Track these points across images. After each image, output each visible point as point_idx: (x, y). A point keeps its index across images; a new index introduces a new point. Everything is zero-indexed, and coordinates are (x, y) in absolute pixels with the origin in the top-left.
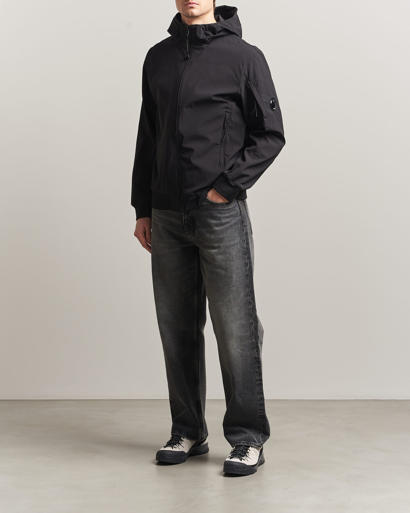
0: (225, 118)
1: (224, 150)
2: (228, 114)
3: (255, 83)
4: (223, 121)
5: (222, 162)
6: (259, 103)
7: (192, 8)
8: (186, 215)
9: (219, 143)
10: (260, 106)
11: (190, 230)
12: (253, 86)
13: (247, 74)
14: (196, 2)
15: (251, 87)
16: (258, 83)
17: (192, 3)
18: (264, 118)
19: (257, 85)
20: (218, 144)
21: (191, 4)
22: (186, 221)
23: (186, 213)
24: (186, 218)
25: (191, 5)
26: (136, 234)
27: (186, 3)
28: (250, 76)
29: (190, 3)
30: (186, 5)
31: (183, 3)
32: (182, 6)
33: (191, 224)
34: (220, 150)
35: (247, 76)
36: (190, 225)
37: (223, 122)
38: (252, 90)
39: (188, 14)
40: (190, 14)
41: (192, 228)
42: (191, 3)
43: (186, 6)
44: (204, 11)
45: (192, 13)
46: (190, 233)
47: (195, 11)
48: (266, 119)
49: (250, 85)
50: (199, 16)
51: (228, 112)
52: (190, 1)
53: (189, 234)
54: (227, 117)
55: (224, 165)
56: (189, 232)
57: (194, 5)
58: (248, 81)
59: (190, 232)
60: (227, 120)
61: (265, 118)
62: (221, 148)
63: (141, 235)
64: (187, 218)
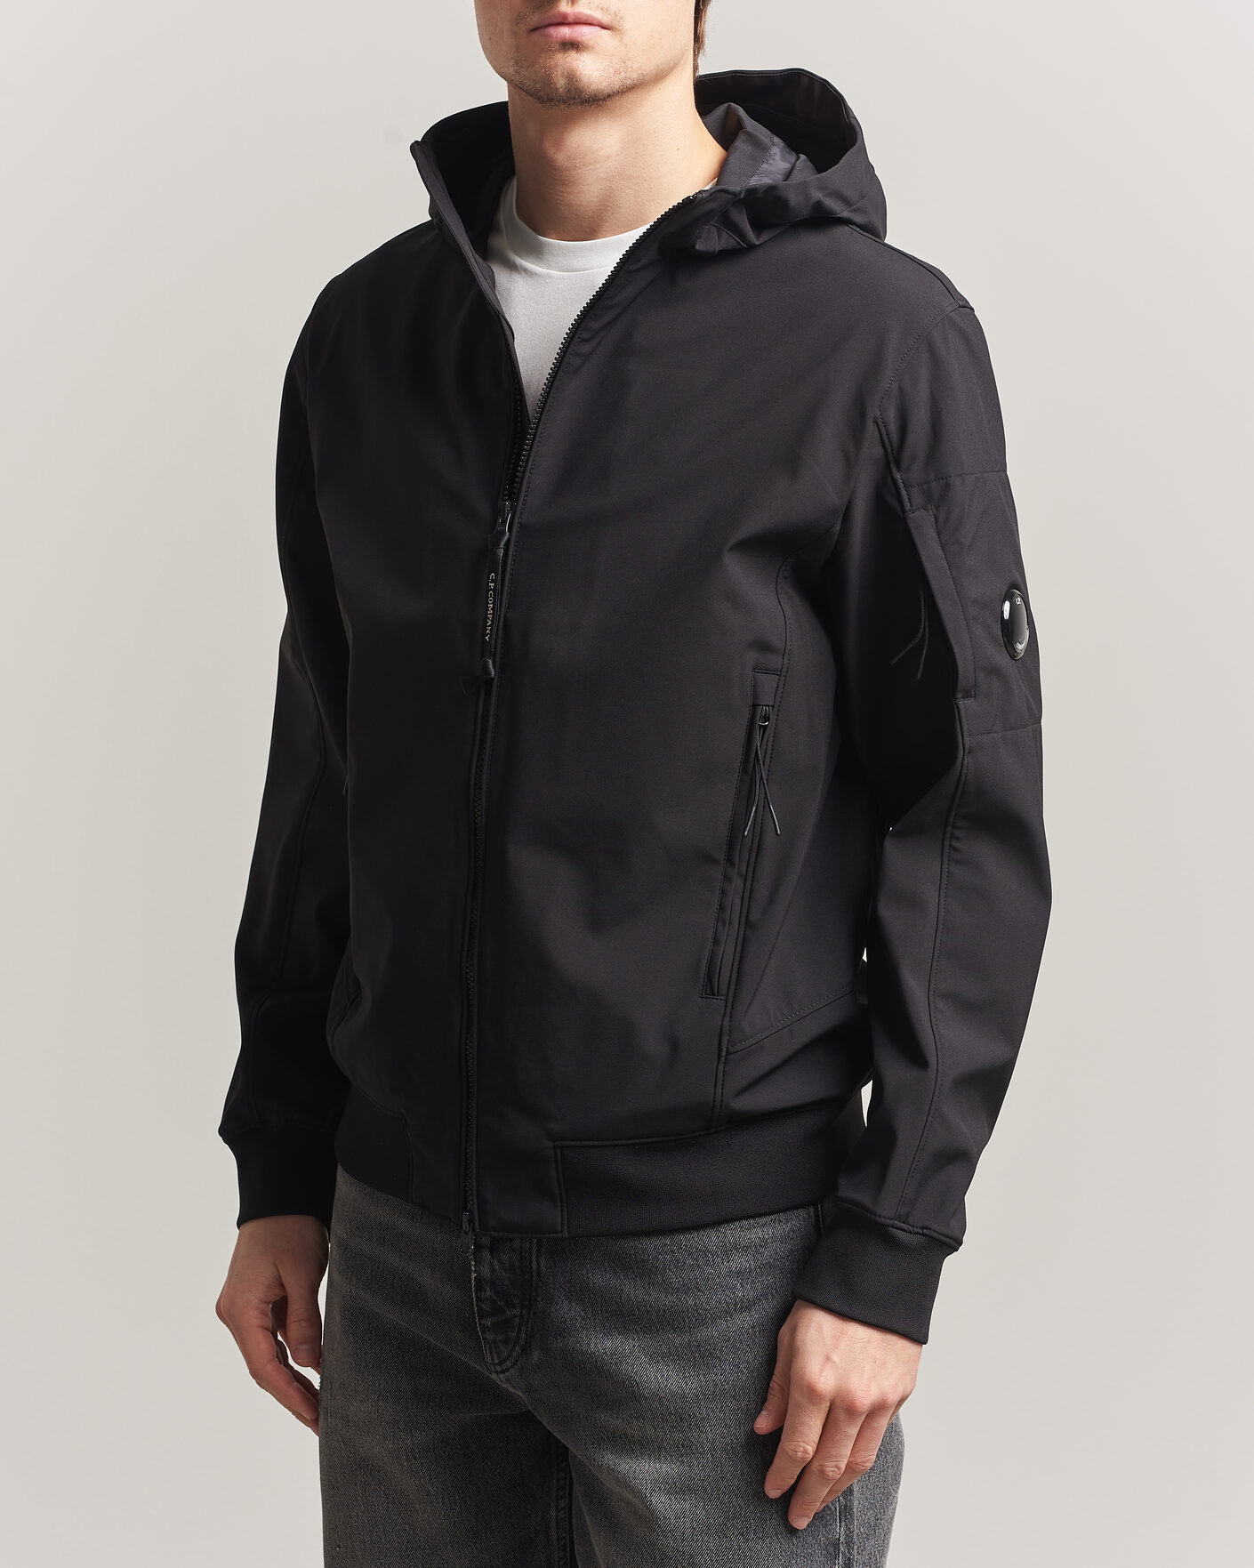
0: (755, 706)
1: (747, 895)
2: (768, 683)
3: (934, 484)
4: (745, 722)
5: (726, 971)
6: (944, 606)
7: (573, 45)
8: (486, 1255)
9: (721, 857)
10: (949, 626)
11: (506, 1341)
12: (919, 499)
13: (893, 427)
14: (598, 15)
15: (908, 506)
16: (947, 486)
17: (570, 19)
18: (959, 696)
19: (939, 498)
20: (714, 861)
21: (569, 24)
22: (488, 1292)
23: (485, 1241)
24: (486, 1272)
25: (565, 32)
26: (227, 1311)
27: (535, 19)
28: (910, 439)
29: (563, 21)
30: (535, 29)
31: (519, 19)
32: (514, 33)
33: (517, 1312)
34: (723, 892)
35: (895, 437)
36: (508, 1312)
37: (743, 733)
38: (911, 524)
39: (547, 81)
40: (561, 82)
41: (519, 1331)
42: (565, 16)
43: (535, 36)
44: (642, 64)
45: (572, 77)
46: (509, 1363)
47: (592, 69)
48: (969, 702)
49: (903, 492)
50: (609, 96)
51: (767, 671)
52: (564, 7)
53: (500, 1364)
54: (767, 699)
55: (732, 987)
56: (498, 1355)
57: (586, 30)
58: (894, 471)
59: (505, 1355)
60: (766, 718)
61: (967, 696)
62: (727, 878)
63: (254, 1318)
64: (493, 1270)
